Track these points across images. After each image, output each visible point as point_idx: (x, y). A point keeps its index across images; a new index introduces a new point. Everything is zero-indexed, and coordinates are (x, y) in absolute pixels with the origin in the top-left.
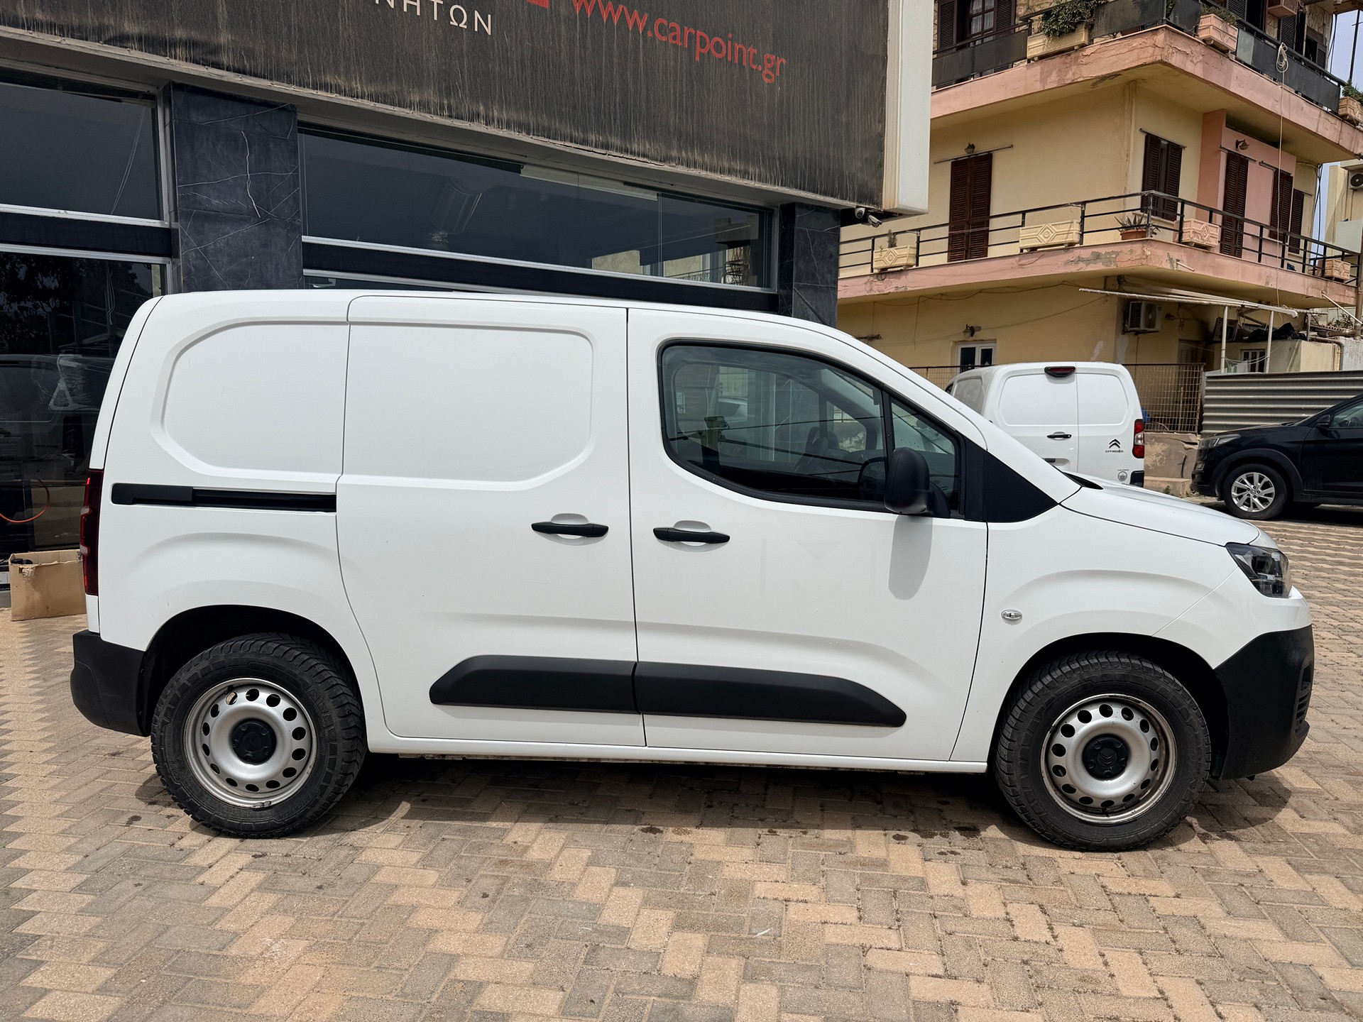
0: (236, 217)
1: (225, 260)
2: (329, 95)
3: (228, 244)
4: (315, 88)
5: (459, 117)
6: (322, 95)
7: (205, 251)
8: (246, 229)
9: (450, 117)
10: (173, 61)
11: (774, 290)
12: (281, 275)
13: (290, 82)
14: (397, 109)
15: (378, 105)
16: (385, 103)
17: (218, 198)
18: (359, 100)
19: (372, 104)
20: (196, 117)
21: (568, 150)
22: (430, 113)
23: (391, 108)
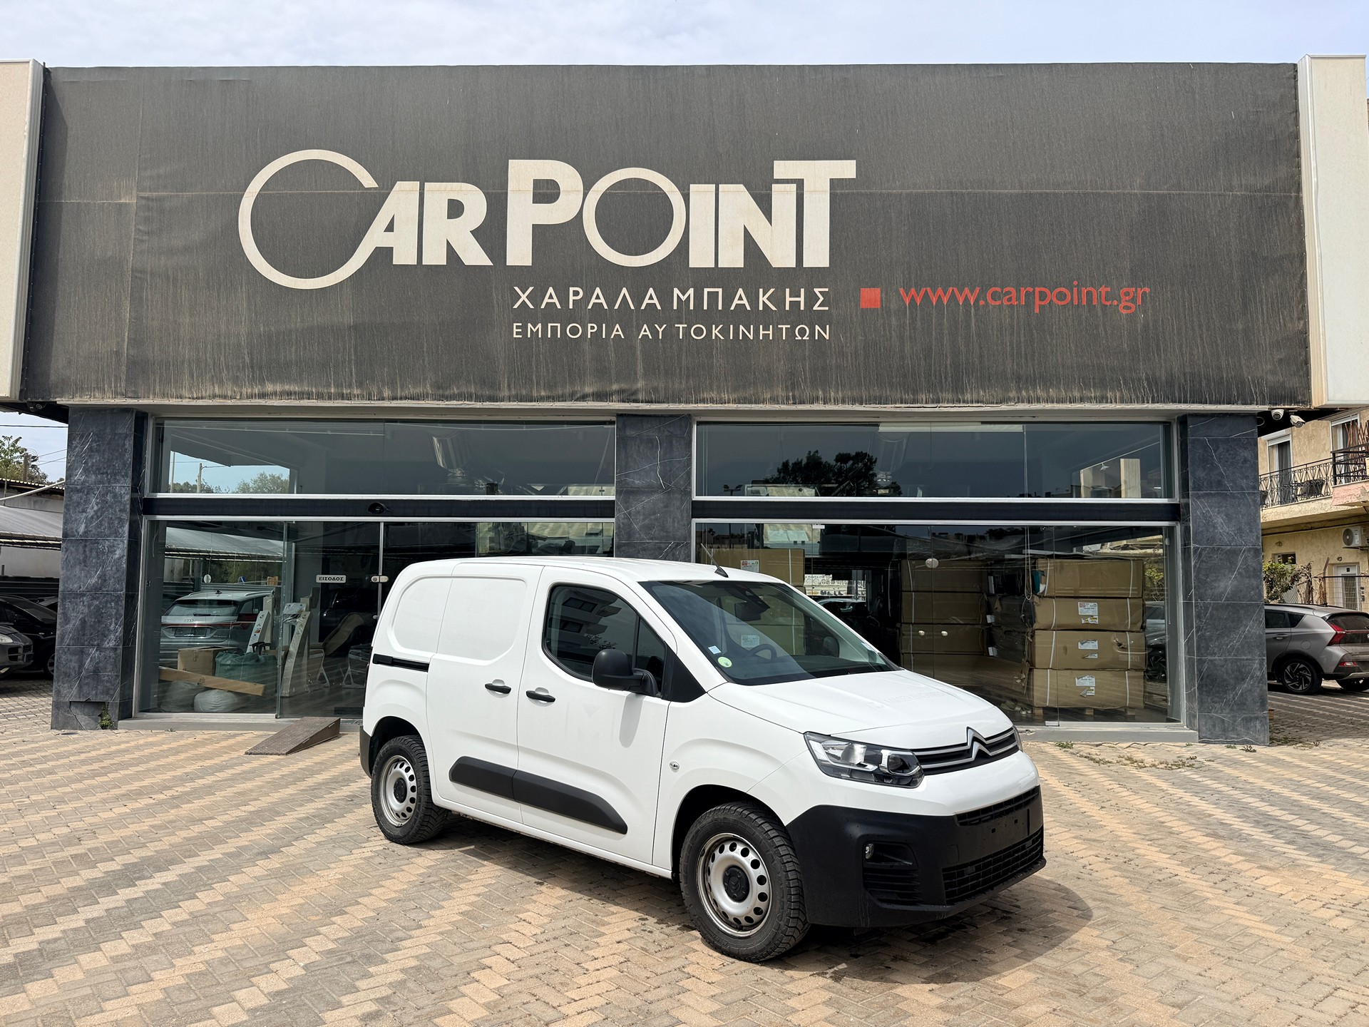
0: (650, 490)
1: (641, 517)
2: (706, 405)
3: (643, 508)
4: (696, 403)
5: (802, 402)
6: (701, 406)
7: (630, 513)
8: (655, 497)
9: (794, 403)
10: (611, 404)
11: (1176, 500)
12: (676, 524)
13: (680, 402)
14: (753, 405)
15: (739, 405)
16: (745, 403)
17: (639, 479)
18: (726, 405)
19: (736, 405)
20: (630, 432)
21: (898, 410)
22: (778, 404)
23: (749, 406)
